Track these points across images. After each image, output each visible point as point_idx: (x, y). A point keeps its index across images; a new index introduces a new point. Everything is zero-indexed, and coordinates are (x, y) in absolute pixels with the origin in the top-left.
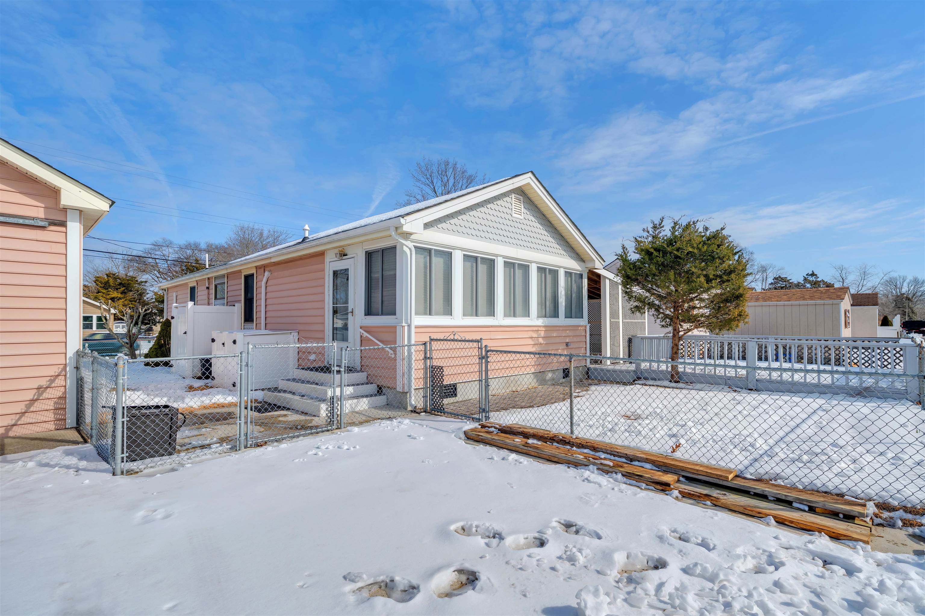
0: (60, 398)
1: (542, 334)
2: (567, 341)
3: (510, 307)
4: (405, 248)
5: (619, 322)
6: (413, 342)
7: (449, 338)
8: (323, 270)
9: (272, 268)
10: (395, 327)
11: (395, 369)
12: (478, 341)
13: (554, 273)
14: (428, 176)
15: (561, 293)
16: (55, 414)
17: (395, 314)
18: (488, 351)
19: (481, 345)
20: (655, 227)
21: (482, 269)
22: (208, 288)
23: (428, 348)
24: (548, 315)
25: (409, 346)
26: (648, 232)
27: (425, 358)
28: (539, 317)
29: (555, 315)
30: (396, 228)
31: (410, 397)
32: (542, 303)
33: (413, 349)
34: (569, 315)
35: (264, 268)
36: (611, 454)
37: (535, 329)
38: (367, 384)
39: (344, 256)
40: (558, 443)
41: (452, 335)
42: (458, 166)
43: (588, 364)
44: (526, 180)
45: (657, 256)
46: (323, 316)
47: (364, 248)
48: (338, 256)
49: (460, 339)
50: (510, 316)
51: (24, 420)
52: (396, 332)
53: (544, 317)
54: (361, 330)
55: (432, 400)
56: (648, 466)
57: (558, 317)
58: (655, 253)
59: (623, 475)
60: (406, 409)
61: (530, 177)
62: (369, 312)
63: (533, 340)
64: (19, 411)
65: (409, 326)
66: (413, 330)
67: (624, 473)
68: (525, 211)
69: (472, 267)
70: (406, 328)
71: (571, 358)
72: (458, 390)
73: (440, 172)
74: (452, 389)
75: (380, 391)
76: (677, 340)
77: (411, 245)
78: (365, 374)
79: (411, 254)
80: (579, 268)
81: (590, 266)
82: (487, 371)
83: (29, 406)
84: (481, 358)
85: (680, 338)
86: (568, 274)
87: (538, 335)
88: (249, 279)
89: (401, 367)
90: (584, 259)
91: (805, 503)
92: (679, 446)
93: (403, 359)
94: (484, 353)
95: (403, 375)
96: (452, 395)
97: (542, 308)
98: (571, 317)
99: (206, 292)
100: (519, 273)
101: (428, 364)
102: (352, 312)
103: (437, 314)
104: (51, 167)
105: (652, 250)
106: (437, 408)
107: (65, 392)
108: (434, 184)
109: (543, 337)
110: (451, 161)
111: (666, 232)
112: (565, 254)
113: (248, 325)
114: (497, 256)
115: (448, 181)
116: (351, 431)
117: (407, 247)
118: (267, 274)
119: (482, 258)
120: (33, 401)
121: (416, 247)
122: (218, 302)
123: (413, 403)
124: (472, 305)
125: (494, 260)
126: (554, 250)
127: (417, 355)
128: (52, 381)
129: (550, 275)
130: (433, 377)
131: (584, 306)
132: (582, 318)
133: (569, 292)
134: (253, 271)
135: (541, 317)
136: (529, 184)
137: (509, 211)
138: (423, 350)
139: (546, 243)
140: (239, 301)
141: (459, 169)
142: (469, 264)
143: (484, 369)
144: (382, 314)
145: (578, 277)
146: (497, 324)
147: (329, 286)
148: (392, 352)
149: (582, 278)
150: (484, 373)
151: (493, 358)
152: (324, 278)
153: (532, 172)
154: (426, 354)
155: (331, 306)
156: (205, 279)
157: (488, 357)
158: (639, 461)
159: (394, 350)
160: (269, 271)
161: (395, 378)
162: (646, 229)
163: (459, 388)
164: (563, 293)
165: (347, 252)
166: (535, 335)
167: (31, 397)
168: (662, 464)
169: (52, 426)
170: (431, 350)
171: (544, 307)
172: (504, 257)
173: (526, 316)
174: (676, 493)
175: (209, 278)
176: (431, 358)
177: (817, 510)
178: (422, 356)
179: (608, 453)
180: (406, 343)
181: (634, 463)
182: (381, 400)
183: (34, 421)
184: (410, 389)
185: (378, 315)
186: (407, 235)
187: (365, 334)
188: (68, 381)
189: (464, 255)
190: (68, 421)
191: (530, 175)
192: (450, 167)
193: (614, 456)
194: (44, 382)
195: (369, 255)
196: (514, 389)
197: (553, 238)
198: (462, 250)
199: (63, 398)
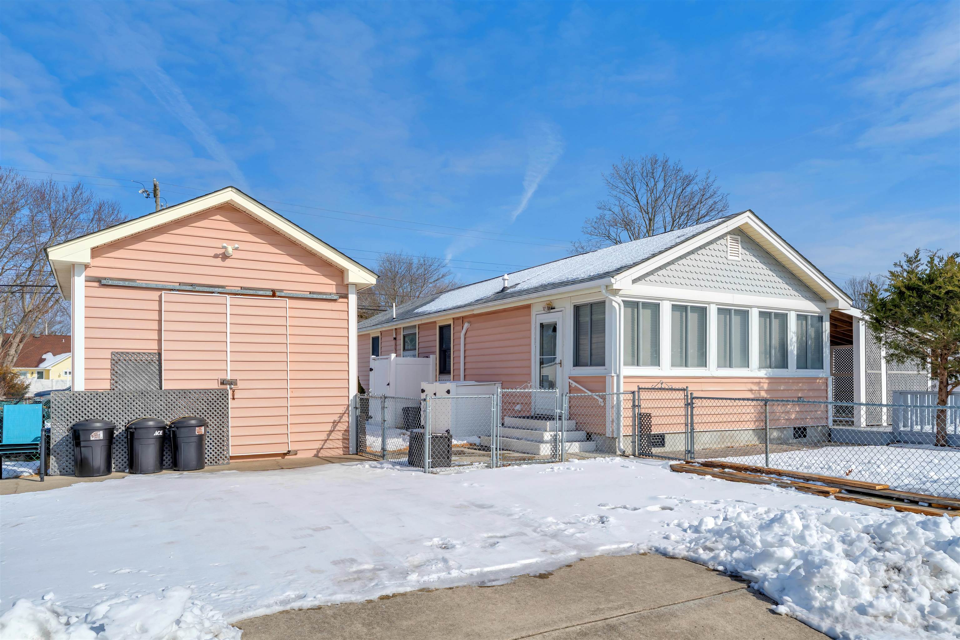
0: (345, 431)
1: (766, 386)
2: (800, 395)
3: (725, 357)
4: (614, 303)
5: (881, 374)
6: (622, 391)
7: (656, 387)
8: (530, 323)
9: (471, 319)
10: (605, 377)
11: (604, 416)
12: (684, 390)
13: (783, 318)
14: (628, 181)
15: (791, 341)
16: (343, 443)
17: (604, 365)
18: (693, 398)
19: (687, 393)
20: (909, 261)
21: (693, 318)
22: (395, 339)
23: (637, 398)
24: (773, 365)
25: (618, 394)
26: (902, 267)
27: (634, 406)
28: (761, 367)
29: (784, 364)
30: (607, 286)
31: (619, 442)
32: (766, 351)
33: (622, 397)
34: (802, 364)
35: (463, 319)
36: (792, 477)
37: (757, 381)
38: (577, 430)
39: (551, 309)
40: (751, 471)
41: (660, 384)
42: (671, 163)
43: (830, 424)
44: (745, 219)
45: (910, 296)
46: (530, 367)
47: (572, 302)
48: (546, 309)
49: (667, 387)
50: (725, 366)
51: (327, 445)
52: (605, 382)
53: (768, 368)
54: (570, 380)
55: (641, 445)
56: (819, 483)
57: (787, 368)
58: (908, 293)
59: (796, 489)
60: (615, 453)
61: (748, 217)
62: (577, 363)
63: (752, 394)
64: (324, 439)
65: (618, 376)
66: (622, 380)
67: (797, 487)
68: (744, 251)
69: (681, 316)
70: (615, 378)
71: (766, 403)
72: (666, 440)
73: (645, 174)
74: (659, 439)
75: (589, 437)
76: (944, 395)
77: (619, 299)
78: (574, 421)
79: (620, 309)
80: (817, 310)
81: (832, 306)
82: (692, 415)
83: (329, 435)
84: (687, 405)
85: (948, 393)
86: (802, 317)
87: (759, 388)
88: (444, 331)
89: (610, 414)
90: (825, 298)
91: (926, 501)
92: (851, 471)
93: (613, 407)
94: (689, 401)
95: (613, 421)
96: (659, 445)
97: (766, 358)
98: (806, 368)
99: (393, 342)
100: (736, 320)
101: (637, 412)
102: (561, 363)
103: (645, 365)
104: (344, 255)
105: (903, 289)
106: (646, 453)
107: (348, 427)
108: (637, 191)
109: (766, 391)
110: (661, 158)
111: (923, 268)
112: (797, 294)
113: (445, 377)
114: (709, 303)
115: (655, 185)
116: (573, 462)
117: (616, 302)
118: (466, 325)
119: (692, 307)
120: (331, 432)
121: (623, 301)
122: (407, 353)
123: (622, 447)
124: (681, 357)
125: (706, 308)
126: (781, 291)
127: (625, 404)
128: (341, 417)
129: (778, 320)
130: (641, 425)
131: (824, 355)
132: (822, 368)
133: (804, 339)
134: (451, 322)
135: (763, 368)
136: (747, 223)
137: (723, 254)
138: (632, 398)
139: (770, 284)
140: (434, 353)
141: (671, 168)
142: (678, 314)
143: (689, 413)
144: (591, 365)
145: (816, 321)
146: (710, 375)
147: (535, 339)
148: (602, 400)
149: (822, 321)
150: (689, 417)
151: (697, 403)
152: (530, 330)
153: (750, 211)
154: (634, 402)
155: (538, 357)
156: (392, 330)
157: (693, 403)
158: (813, 481)
159: (604, 398)
160: (468, 322)
161: (605, 425)
162: (898, 264)
163: (667, 437)
164: (795, 339)
165: (554, 305)
166: (755, 388)
167: (329, 429)
168: (829, 481)
169: (342, 453)
170: (639, 399)
171: (768, 356)
172: (717, 304)
173: (744, 367)
174: (833, 497)
175: (396, 329)
176: (639, 406)
177: (933, 505)
178: (630, 404)
179: (790, 477)
180: (615, 391)
181: (809, 482)
182: (591, 445)
183: (331, 447)
184: (619, 434)
185: (587, 366)
186: (616, 292)
187: (574, 384)
188: (350, 418)
189: (673, 305)
190: (351, 449)
191: (748, 214)
192: (658, 165)
193: (795, 478)
194: (336, 418)
195: (577, 309)
196: (729, 444)
197: (780, 277)
198: (670, 301)
199: (347, 431)
